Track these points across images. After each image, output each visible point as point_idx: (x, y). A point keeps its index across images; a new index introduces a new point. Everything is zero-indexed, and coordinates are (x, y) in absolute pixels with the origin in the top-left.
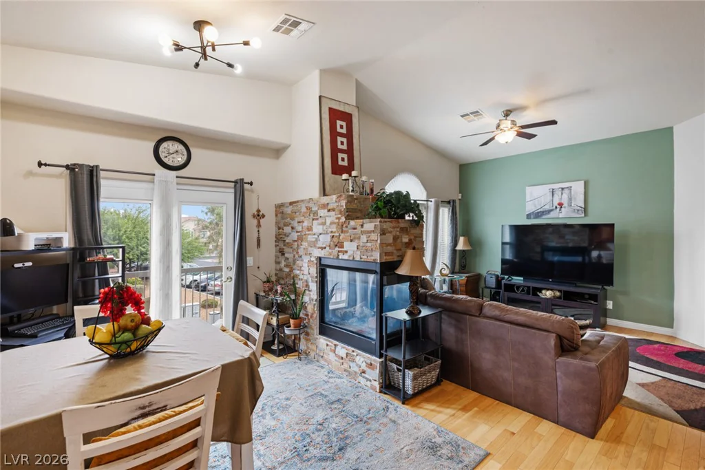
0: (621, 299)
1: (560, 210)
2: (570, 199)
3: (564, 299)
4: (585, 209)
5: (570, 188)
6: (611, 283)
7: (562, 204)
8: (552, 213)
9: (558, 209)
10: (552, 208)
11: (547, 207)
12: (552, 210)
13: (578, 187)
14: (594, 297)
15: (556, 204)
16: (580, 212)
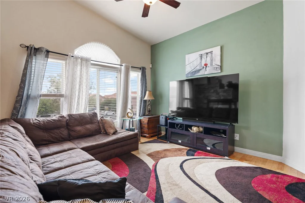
0: (244, 132)
1: (206, 69)
2: (212, 60)
3: (204, 134)
4: (221, 67)
5: (211, 52)
6: (236, 121)
7: (207, 65)
8: (201, 71)
9: (204, 69)
10: (200, 68)
11: (198, 68)
12: (201, 70)
13: (217, 51)
14: (224, 132)
15: (203, 65)
16: (218, 69)
